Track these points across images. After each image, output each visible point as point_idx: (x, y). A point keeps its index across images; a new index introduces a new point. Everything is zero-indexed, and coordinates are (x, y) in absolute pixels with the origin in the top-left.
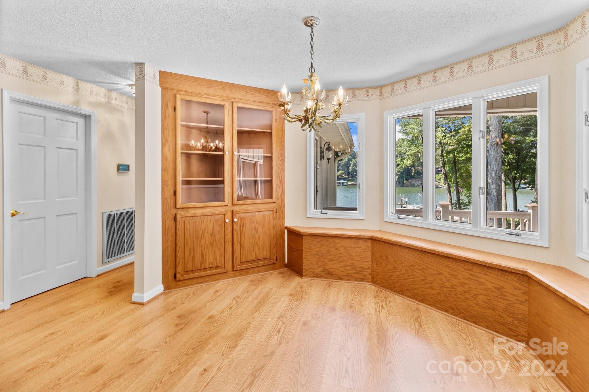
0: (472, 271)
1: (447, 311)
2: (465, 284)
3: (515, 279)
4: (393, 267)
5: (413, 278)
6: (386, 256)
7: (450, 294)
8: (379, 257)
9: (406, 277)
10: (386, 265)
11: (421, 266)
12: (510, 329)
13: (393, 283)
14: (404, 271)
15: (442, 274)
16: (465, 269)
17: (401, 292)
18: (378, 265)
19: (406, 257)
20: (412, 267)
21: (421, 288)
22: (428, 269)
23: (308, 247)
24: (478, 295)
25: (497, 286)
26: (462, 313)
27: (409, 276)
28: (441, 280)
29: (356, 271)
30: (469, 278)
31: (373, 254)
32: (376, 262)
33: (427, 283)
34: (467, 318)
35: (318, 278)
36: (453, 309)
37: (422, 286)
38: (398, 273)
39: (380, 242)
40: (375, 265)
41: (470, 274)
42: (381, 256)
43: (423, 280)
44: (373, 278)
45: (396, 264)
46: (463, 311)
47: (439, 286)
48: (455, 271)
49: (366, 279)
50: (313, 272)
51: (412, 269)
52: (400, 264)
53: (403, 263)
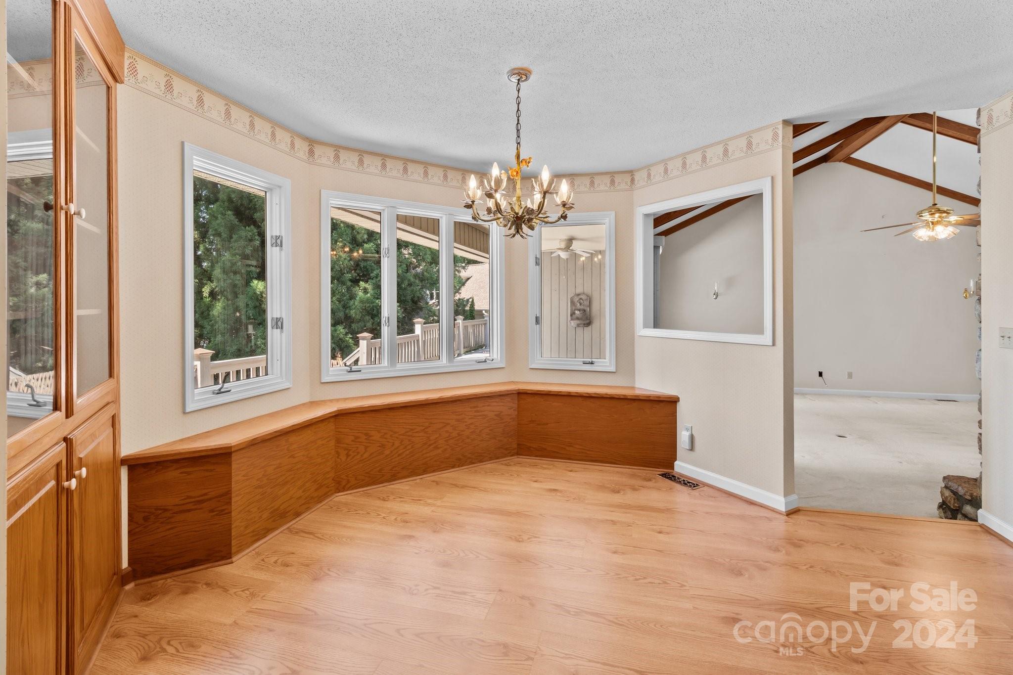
0: (477, 407)
1: (453, 467)
2: (472, 424)
3: (509, 400)
4: (379, 446)
5: (412, 447)
6: (366, 434)
7: (456, 445)
8: (352, 441)
9: (401, 452)
10: (366, 447)
11: (422, 426)
12: (506, 449)
13: (380, 471)
14: (397, 443)
15: (448, 424)
16: (471, 408)
17: (394, 477)
18: (350, 455)
19: (401, 421)
20: (410, 433)
21: (423, 454)
22: (432, 425)
23: (244, 476)
24: (482, 430)
25: (497, 413)
26: (469, 458)
27: (406, 447)
28: (447, 432)
29: (318, 484)
30: (475, 416)
31: (338, 441)
32: (346, 452)
33: (430, 445)
34: (473, 461)
35: (263, 538)
36: (459, 459)
37: (424, 452)
38: (387, 452)
39: (354, 415)
40: (343, 458)
41: (476, 412)
42: (357, 438)
43: (425, 444)
44: (339, 483)
45: (386, 438)
46: (469, 456)
47: (445, 441)
48: (462, 414)
49: (328, 492)
50: (253, 531)
51: (409, 436)
52: (391, 436)
53: (396, 433)
